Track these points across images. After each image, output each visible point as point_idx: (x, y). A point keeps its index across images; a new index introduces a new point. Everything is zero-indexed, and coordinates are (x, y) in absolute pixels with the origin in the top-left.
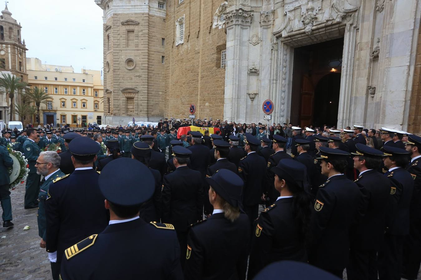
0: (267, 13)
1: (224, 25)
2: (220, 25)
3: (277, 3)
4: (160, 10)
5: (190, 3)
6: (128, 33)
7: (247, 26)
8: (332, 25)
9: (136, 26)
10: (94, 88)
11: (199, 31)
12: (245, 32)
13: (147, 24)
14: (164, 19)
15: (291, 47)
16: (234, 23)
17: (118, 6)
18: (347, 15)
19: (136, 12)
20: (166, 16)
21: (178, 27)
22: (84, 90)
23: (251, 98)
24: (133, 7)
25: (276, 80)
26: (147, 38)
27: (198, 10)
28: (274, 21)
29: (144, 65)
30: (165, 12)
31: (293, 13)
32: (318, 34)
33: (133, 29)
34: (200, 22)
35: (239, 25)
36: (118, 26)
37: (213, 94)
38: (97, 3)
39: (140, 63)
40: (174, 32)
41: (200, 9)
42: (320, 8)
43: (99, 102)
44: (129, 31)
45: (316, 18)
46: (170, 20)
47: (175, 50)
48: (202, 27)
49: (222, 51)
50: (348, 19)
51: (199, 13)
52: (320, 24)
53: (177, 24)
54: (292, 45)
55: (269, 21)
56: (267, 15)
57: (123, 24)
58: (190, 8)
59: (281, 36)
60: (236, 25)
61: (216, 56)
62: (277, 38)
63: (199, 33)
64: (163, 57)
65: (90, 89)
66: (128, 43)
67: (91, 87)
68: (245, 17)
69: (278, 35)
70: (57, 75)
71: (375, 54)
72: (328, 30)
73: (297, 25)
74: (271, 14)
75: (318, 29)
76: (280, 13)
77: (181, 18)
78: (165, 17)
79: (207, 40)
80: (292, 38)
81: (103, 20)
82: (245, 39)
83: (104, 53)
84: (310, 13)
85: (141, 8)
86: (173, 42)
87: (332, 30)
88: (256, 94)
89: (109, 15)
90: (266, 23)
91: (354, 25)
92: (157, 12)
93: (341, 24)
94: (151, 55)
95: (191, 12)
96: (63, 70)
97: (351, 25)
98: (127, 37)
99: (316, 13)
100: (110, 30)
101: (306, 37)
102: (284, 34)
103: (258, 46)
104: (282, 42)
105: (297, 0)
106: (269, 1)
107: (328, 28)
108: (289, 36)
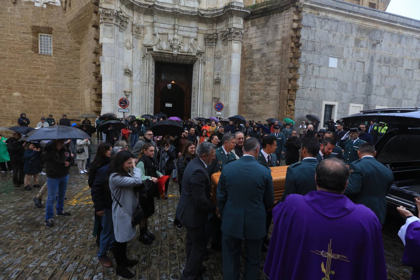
0: (138, 26)
1: (46, 5)
3: (147, 22)
7: (123, 29)
8: (191, 56)
12: (121, 34)
15: (156, 60)
18: (200, 53)
23: (126, 95)
25: (149, 83)
28: (144, 34)
31: (161, 35)
35: (117, 26)
42: (182, 42)
45: (180, 47)
49: (41, 34)
50: (199, 56)
52: (183, 52)
55: (139, 33)
56: (138, 28)
59: (152, 49)
60: (115, 25)
61: (31, 36)
62: (148, 50)
68: (122, 21)
69: (149, 48)
73: (165, 46)
74: (142, 28)
75: (181, 55)
76: (149, 30)
80: (161, 54)
82: (121, 40)
84: (176, 42)
87: (190, 59)
88: (130, 92)
90: (137, 34)
91: (203, 61)
93: (195, 57)
97: (202, 60)
99: (180, 44)
101: (172, 57)
102: (155, 49)
103: (130, 51)
104: (151, 54)
105: (165, 28)
106: (139, 16)
107: (188, 57)
108: (159, 52)
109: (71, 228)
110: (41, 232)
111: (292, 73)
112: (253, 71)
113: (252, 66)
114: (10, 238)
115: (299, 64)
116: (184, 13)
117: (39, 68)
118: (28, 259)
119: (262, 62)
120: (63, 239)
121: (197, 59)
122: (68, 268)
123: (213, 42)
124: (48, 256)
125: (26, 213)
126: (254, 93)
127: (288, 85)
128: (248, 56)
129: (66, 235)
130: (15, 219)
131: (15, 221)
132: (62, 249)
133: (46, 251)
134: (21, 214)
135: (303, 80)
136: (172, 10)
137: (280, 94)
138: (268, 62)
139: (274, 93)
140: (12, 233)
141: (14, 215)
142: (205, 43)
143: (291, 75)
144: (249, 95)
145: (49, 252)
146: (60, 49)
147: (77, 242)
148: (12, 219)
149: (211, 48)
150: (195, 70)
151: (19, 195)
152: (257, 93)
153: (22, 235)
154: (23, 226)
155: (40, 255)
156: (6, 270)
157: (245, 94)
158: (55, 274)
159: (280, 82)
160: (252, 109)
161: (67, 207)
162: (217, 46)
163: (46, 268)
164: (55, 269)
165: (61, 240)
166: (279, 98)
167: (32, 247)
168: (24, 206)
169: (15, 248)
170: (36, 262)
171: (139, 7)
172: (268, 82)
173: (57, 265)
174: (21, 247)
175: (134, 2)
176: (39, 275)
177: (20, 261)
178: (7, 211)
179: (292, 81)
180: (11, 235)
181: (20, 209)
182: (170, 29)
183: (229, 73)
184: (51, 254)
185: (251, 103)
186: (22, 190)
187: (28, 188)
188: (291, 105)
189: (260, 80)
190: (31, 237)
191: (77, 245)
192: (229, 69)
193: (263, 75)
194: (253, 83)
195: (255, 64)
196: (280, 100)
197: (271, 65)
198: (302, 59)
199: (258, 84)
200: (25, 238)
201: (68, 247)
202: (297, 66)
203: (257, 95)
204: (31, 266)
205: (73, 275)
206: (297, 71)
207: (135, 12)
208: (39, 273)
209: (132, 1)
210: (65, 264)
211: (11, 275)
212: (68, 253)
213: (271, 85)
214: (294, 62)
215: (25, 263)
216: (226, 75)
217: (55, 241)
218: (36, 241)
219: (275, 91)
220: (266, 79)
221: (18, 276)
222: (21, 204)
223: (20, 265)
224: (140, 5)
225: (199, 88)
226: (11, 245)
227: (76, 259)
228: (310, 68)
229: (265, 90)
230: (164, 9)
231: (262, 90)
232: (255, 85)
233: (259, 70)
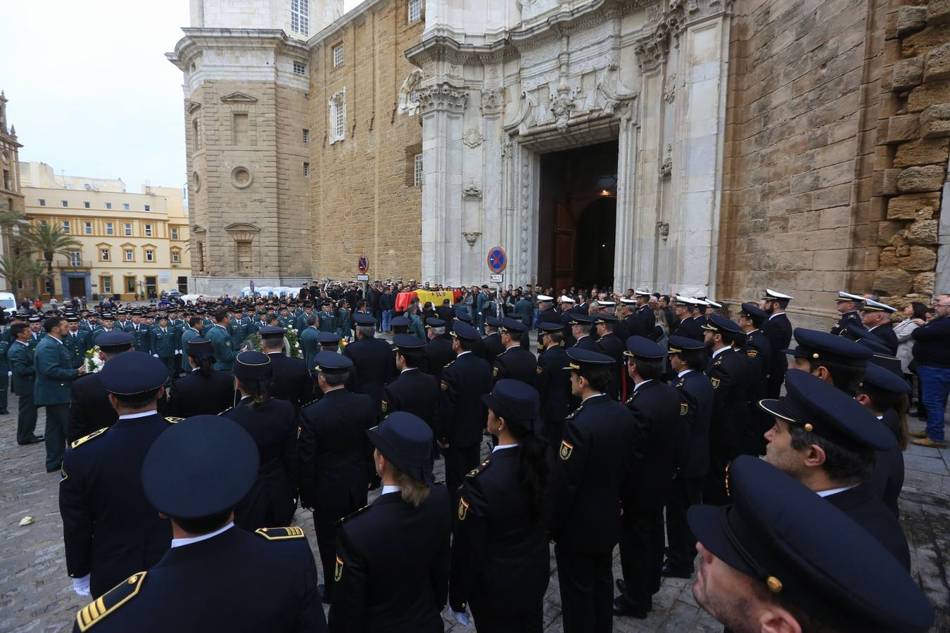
0: (493, 92)
1: (418, 109)
2: (411, 109)
3: (509, 76)
4: (297, 77)
5: (355, 66)
6: (235, 119)
7: (458, 113)
8: (599, 118)
9: (251, 106)
10: (169, 222)
11: (373, 119)
12: (455, 124)
13: (273, 102)
14: (306, 95)
15: (535, 153)
16: (435, 107)
17: (215, 66)
18: (621, 103)
19: (250, 79)
20: (310, 88)
21: (333, 110)
22: (148, 227)
23: (469, 242)
24: (245, 69)
25: (512, 210)
26: (274, 128)
27: (370, 80)
28: (505, 106)
29: (269, 180)
30: (309, 81)
31: (536, 94)
32: (577, 132)
33: (246, 110)
34: (374, 101)
35: (443, 111)
36: (215, 104)
37: (403, 233)
38: (170, 58)
39: (262, 175)
40: (326, 119)
41: (374, 78)
42: (579, 90)
43: (180, 249)
44: (237, 115)
45: (574, 106)
46: (317, 97)
47: (329, 151)
48: (377, 110)
49: (416, 156)
50: (623, 110)
51: (371, 86)
52: (580, 116)
53: (331, 103)
54: (536, 150)
55: (496, 107)
56: (493, 97)
57: (224, 100)
58: (355, 75)
59: (517, 133)
60: (438, 111)
61: (405, 164)
62: (512, 136)
63: (372, 122)
64: (306, 164)
65: (160, 225)
66: (235, 137)
67: (164, 221)
68: (455, 99)
69: (511, 131)
70: (89, 197)
71: (665, 169)
72: (594, 126)
73: (543, 116)
74: (500, 94)
75: (578, 124)
76: (514, 93)
77: (338, 93)
78: (308, 89)
79: (388, 136)
80: (536, 136)
81: (184, 91)
82: (456, 135)
83: (188, 156)
84: (563, 96)
85: (261, 72)
86: (325, 138)
87: (600, 127)
88: (477, 234)
89: (194, 83)
90: (491, 109)
91: (633, 122)
92: (292, 81)
93: (613, 119)
94: (282, 161)
95: (357, 83)
96: (102, 187)
97: (629, 120)
98: (233, 125)
99: (574, 98)
100: (199, 112)
101: (559, 136)
102: (523, 130)
103: (479, 150)
104: (519, 143)
105: (541, 74)
106: (495, 71)
107: (593, 123)
108: (530, 134)
112: (771, 103)
113: (769, 87)
116: (576, 16)
117: (411, 209)
119: (799, 57)
121: (619, 120)
123: (657, 58)
126: (772, 190)
128: (758, 55)
136: (549, 25)
137: (858, 176)
138: (823, 45)
139: (842, 173)
142: (640, 66)
143: (905, 71)
144: (759, 200)
149: (654, 75)
152: (782, 187)
159: (865, 115)
160: (764, 251)
162: (669, 64)
166: (856, 193)
171: (491, 54)
172: (819, 132)
175: (477, 50)
179: (914, 97)
182: (551, 71)
183: (687, 136)
185: (763, 229)
189: (791, 131)
192: (681, 126)
193: (802, 111)
194: (772, 149)
195: (779, 75)
196: (857, 201)
197: (833, 57)
199: (785, 151)
203: (782, 194)
207: (486, 67)
209: (473, 50)
213: (830, 141)
219: (845, 166)
220: (813, 124)
224: (490, 48)
229: (808, 168)
230: (533, 31)
231: (796, 171)
232: (774, 157)
233: (789, 91)
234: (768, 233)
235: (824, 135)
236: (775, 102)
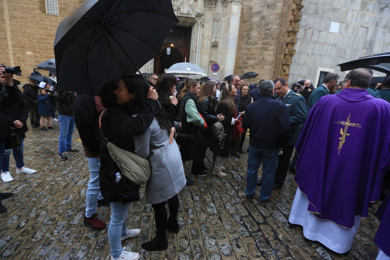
8: (190, 18)
18: (199, 15)
42: (182, 3)
45: (180, 9)
50: (198, 18)
52: (182, 14)
75: (181, 17)
87: (189, 21)
93: (194, 20)
97: (201, 23)
99: (179, 5)
107: (187, 19)
109: (80, 157)
110: (55, 158)
111: (290, 37)
112: (251, 34)
113: (250, 30)
114: (31, 161)
115: (298, 28)
117: (47, 28)
118: (45, 175)
119: (261, 25)
120: (74, 164)
121: (196, 21)
122: (78, 183)
123: (212, 4)
124: (61, 174)
125: (43, 145)
126: (250, 58)
127: (285, 50)
128: (247, 19)
129: (76, 161)
130: (33, 149)
131: (34, 150)
132: (73, 170)
133: (59, 171)
134: (39, 146)
135: (301, 45)
137: (276, 59)
138: (267, 25)
139: (270, 58)
140: (31, 157)
141: (33, 146)
142: (205, 4)
143: (289, 40)
144: (245, 60)
145: (62, 171)
146: (65, 9)
147: (85, 166)
148: (31, 149)
149: (210, 10)
150: (194, 33)
151: (36, 134)
152: (253, 58)
153: (40, 159)
154: (41, 154)
155: (55, 173)
156: (28, 181)
157: (241, 58)
158: (68, 185)
159: (278, 46)
161: (76, 143)
162: (216, 8)
163: (60, 181)
164: (67, 182)
165: (72, 164)
166: (275, 63)
167: (48, 167)
168: (40, 141)
169: (35, 167)
170: (52, 177)
172: (265, 46)
173: (69, 180)
174: (40, 167)
176: (55, 185)
177: (39, 176)
178: (27, 143)
179: (289, 46)
180: (31, 159)
181: (38, 142)
183: (227, 36)
184: (64, 173)
186: (39, 130)
187: (44, 129)
188: (286, 71)
189: (257, 44)
190: (48, 161)
191: (85, 168)
192: (227, 33)
193: (261, 39)
194: (250, 47)
195: (254, 28)
196: (275, 65)
197: (270, 29)
198: (302, 23)
199: (255, 49)
200: (43, 162)
201: (78, 169)
202: (296, 30)
203: (253, 60)
204: (48, 179)
205: (82, 187)
206: (296, 36)
208: (55, 184)
210: (76, 180)
211: (32, 184)
212: (78, 173)
213: (268, 49)
214: (293, 26)
215: (43, 177)
216: (223, 39)
217: (67, 164)
218: (51, 164)
219: (271, 56)
220: (263, 44)
221: (38, 185)
222: (38, 139)
223: (39, 179)
225: (197, 51)
226: (31, 165)
227: (84, 177)
228: (309, 32)
229: (262, 54)
231: (258, 54)
232: (251, 49)
233: (257, 33)
234: (248, 69)
235: (266, 48)
236: (252, 35)
